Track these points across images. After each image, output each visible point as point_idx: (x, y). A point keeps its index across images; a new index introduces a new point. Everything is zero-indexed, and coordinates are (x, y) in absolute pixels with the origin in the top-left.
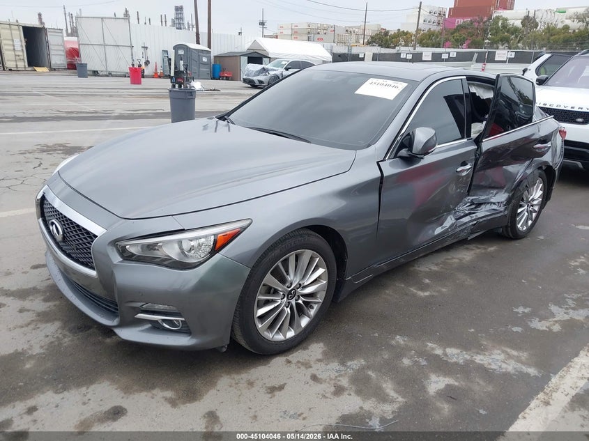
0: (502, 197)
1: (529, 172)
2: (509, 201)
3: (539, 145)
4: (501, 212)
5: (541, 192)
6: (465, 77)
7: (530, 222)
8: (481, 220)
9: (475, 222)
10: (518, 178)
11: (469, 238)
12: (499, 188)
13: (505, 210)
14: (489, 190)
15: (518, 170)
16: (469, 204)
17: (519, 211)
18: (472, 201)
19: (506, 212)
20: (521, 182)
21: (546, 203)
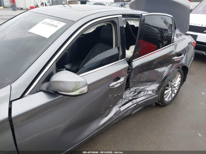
0: (155, 86)
1: (171, 71)
2: (159, 88)
3: (176, 57)
4: (154, 96)
5: (180, 79)
6: (121, 16)
7: (173, 95)
8: (140, 103)
9: (136, 105)
10: (165, 74)
11: (133, 113)
12: (152, 81)
13: (156, 94)
14: (146, 83)
15: (164, 70)
16: (133, 93)
17: (166, 92)
18: (135, 90)
19: (157, 96)
20: (166, 77)
21: (183, 83)
